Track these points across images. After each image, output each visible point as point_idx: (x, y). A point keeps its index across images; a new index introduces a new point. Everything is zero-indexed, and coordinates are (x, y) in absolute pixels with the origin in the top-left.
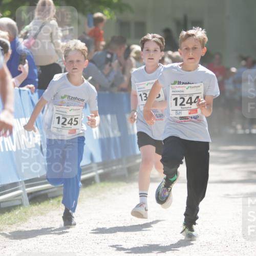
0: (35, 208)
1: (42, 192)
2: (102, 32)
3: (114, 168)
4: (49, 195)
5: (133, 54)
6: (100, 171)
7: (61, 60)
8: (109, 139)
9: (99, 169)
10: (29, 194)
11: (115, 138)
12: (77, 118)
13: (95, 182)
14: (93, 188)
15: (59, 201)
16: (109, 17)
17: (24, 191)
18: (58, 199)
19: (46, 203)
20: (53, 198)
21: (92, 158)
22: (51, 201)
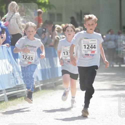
0: (11, 102)
1: (14, 95)
2: (41, 18)
3: (48, 83)
4: (17, 96)
5: (56, 29)
6: (42, 85)
7: (22, 32)
8: (45, 69)
9: (41, 84)
10: (8, 96)
11: (48, 69)
12: (33, 57)
13: (39, 90)
14: (38, 92)
15: (22, 99)
16: (44, 11)
17: (5, 94)
18: (21, 98)
19: (16, 100)
20: (19, 97)
21: (37, 78)
22: (18, 99)
